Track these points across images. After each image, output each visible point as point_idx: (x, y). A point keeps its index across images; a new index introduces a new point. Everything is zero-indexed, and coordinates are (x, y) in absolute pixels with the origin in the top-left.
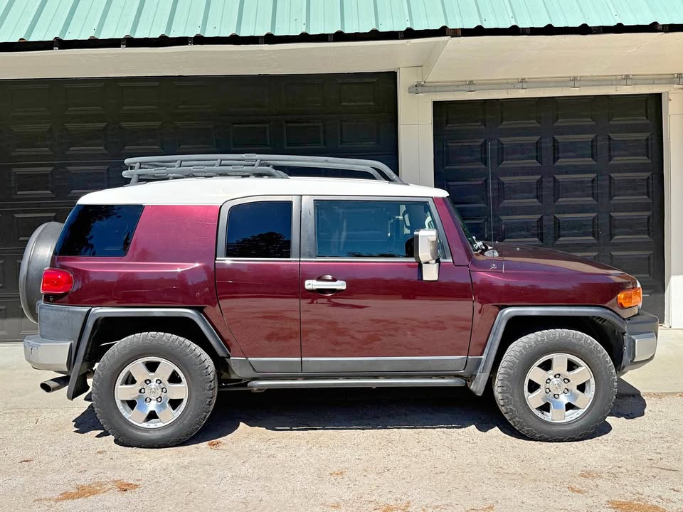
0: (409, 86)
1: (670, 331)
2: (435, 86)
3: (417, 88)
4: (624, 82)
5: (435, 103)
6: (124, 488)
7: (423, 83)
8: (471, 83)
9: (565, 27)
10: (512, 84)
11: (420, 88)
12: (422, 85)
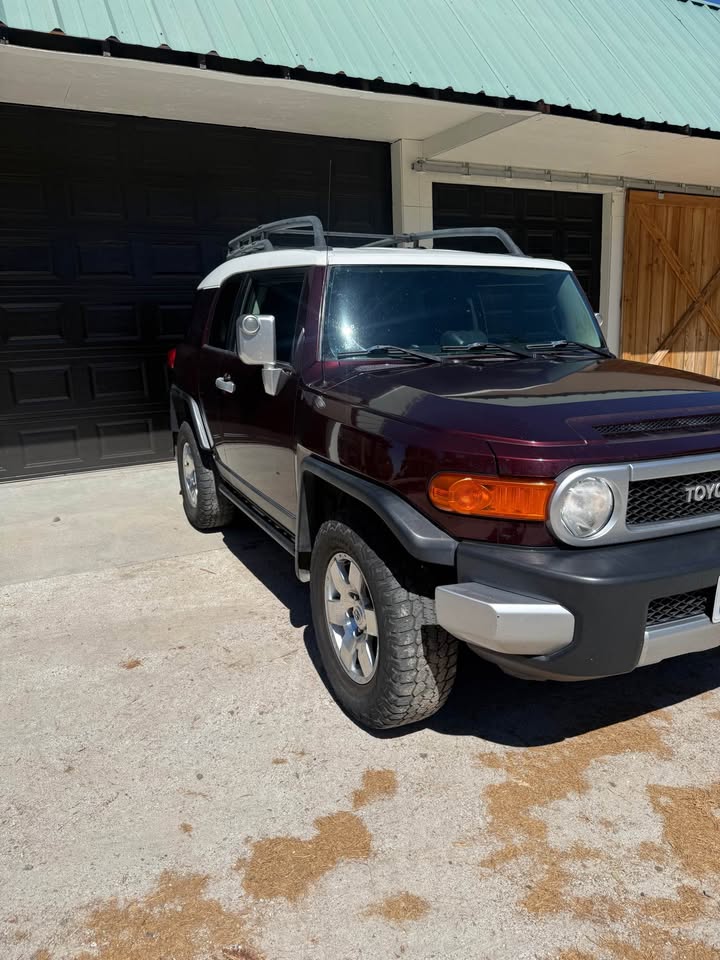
0: (412, 161)
3: (418, 165)
4: (586, 180)
5: (433, 184)
8: (467, 165)
9: (630, 119)
11: (424, 165)
12: (424, 162)
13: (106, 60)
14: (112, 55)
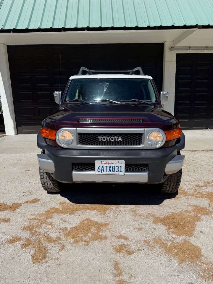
0: (169, 48)
2: (178, 48)
3: (171, 49)
5: (177, 54)
8: (190, 47)
10: (203, 48)
11: (173, 49)
12: (173, 48)
13: (63, 32)
14: (64, 31)
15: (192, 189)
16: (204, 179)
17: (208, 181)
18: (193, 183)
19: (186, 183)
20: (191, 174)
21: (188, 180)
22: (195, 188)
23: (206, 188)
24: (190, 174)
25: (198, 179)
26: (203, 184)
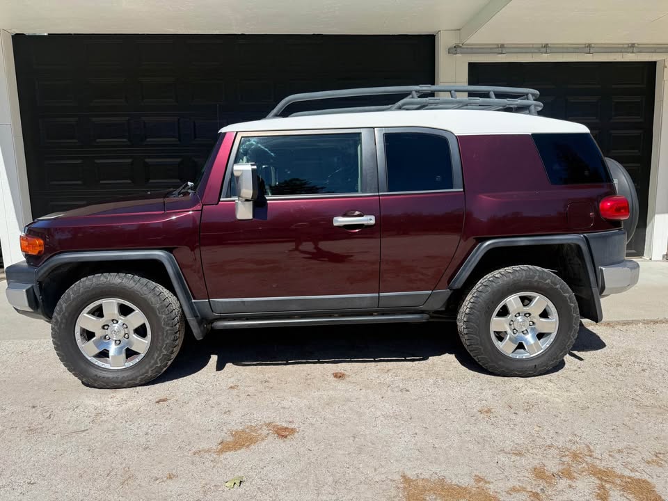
0: (449, 46)
1: (650, 263)
2: (472, 48)
4: (631, 50)
5: (470, 64)
6: (283, 433)
7: (461, 45)
8: (502, 46)
10: (538, 48)
11: (459, 50)
12: (460, 47)
15: (524, 489)
16: (560, 442)
17: (574, 448)
18: (523, 461)
19: (503, 458)
20: (519, 419)
21: (509, 446)
22: (531, 483)
23: (569, 482)
24: (513, 416)
25: (539, 442)
26: (557, 461)
